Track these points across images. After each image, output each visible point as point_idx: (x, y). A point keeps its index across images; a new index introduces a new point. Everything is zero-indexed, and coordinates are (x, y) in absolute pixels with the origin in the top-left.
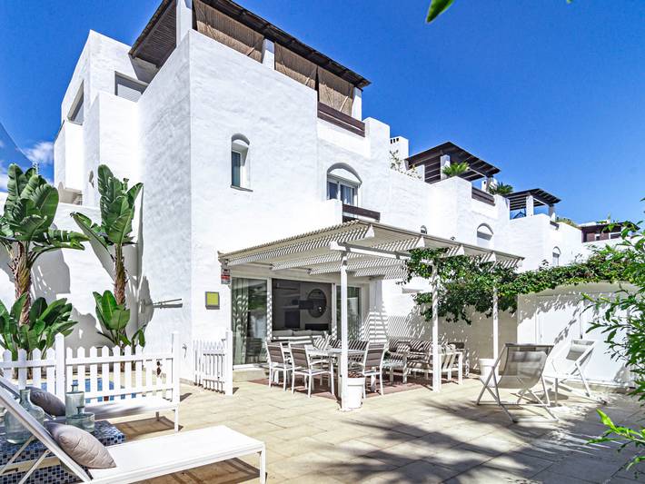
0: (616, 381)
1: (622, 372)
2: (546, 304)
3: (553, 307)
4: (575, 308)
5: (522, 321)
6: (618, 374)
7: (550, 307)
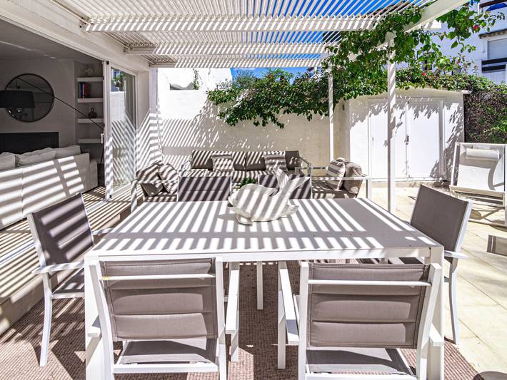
0: (431, 176)
1: (436, 169)
2: (376, 107)
3: (383, 110)
4: (401, 111)
5: (353, 125)
6: (433, 170)
7: (381, 110)
